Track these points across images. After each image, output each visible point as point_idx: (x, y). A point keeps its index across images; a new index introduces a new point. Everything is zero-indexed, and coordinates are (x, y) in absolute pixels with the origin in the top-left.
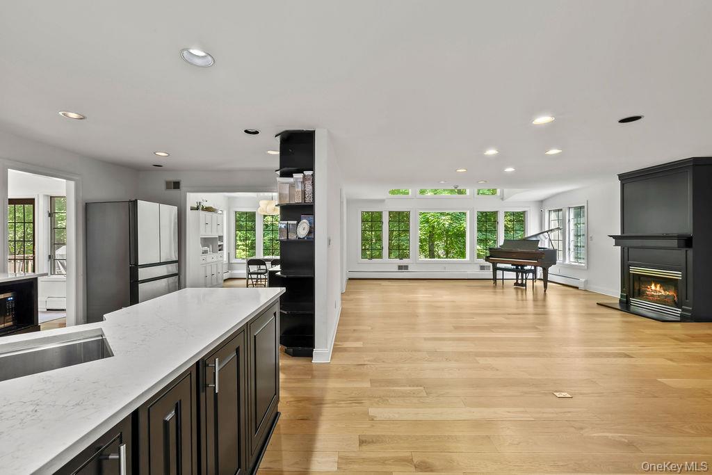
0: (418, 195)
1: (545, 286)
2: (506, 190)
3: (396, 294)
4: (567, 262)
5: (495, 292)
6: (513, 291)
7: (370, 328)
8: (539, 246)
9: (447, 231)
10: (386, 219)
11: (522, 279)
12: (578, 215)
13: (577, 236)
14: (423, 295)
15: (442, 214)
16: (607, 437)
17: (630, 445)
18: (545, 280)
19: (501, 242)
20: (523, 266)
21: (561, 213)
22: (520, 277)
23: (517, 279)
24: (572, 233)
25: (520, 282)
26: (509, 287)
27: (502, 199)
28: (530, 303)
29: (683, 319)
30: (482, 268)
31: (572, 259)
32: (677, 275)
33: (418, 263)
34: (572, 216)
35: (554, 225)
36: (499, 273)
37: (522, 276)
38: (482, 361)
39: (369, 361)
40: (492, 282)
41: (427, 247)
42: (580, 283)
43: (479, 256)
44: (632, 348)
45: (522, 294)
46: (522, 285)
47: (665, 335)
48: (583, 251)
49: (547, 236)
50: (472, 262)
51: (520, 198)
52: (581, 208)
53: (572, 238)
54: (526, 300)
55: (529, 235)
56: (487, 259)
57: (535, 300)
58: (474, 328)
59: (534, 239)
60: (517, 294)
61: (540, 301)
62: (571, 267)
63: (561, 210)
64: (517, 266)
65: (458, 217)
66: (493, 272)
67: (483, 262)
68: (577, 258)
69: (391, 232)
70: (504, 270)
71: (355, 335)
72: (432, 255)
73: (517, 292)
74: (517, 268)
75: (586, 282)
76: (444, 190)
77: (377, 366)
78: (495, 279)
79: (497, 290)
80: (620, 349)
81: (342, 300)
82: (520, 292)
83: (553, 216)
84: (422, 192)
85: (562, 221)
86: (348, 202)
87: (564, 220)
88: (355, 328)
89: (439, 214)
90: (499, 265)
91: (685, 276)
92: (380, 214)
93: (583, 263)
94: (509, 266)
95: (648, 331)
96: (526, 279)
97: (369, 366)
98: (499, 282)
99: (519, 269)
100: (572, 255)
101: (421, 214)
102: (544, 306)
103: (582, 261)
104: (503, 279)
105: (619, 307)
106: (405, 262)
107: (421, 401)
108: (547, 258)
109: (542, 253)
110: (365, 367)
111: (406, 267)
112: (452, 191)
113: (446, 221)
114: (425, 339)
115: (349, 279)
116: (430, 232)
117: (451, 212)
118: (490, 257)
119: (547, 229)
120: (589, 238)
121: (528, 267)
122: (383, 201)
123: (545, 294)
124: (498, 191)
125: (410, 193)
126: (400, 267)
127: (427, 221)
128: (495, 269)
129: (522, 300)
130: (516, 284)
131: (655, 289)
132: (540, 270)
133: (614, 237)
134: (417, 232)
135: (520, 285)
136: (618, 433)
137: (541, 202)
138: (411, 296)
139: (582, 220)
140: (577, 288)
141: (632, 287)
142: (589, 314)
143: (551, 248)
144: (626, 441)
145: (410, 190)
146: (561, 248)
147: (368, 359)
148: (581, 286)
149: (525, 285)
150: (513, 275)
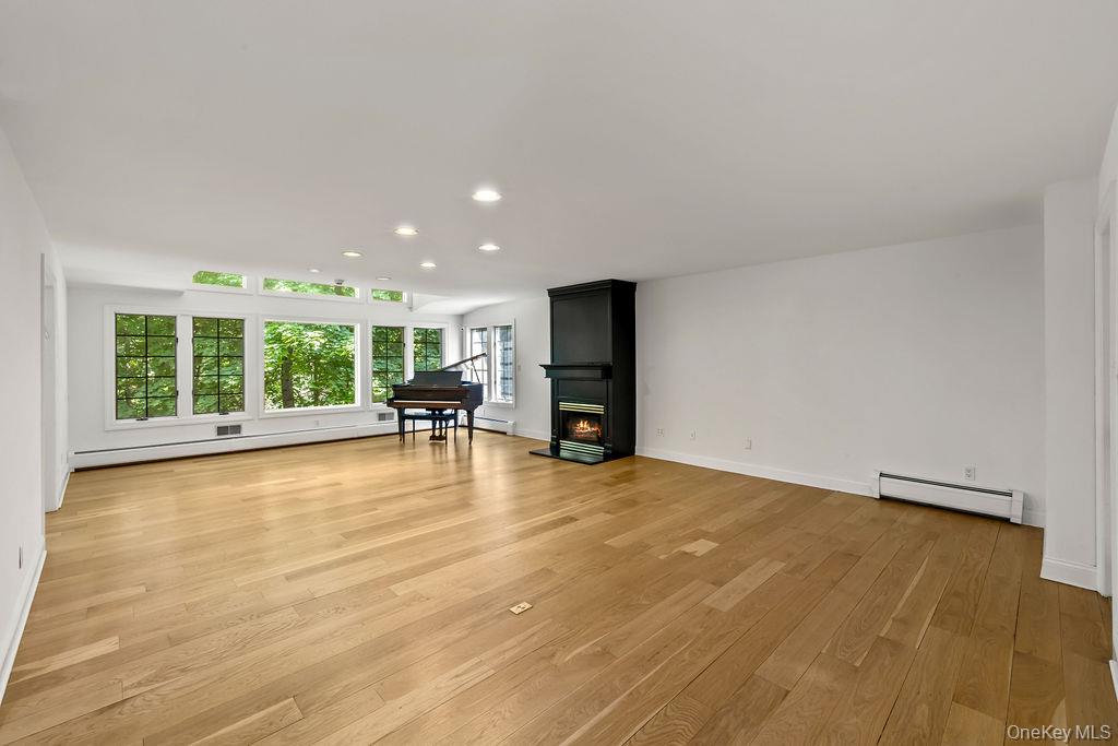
0: (262, 290)
1: (471, 437)
2: (415, 295)
3: (214, 490)
4: (493, 400)
5: (402, 455)
6: (428, 448)
7: (142, 589)
8: (463, 379)
9: (316, 358)
10: (185, 331)
11: (441, 428)
12: (505, 338)
13: (504, 364)
14: (273, 481)
15: (308, 327)
16: (580, 653)
17: (605, 654)
18: (470, 427)
19: (410, 375)
20: (441, 410)
21: (485, 333)
22: (438, 426)
23: (434, 429)
24: (499, 360)
25: (437, 433)
26: (422, 443)
27: (411, 308)
28: (452, 466)
29: (607, 458)
30: (382, 417)
31: (499, 396)
32: (598, 409)
33: (261, 418)
34: (498, 338)
35: (478, 350)
36: (409, 425)
37: (441, 424)
38: (401, 589)
39: (140, 684)
40: (398, 438)
41: (278, 386)
42: (507, 427)
43: (376, 399)
44: (573, 507)
45: (441, 453)
46: (442, 438)
47: (597, 481)
48: (510, 384)
49: (470, 366)
50: (364, 409)
51: (435, 310)
52: (508, 327)
53: (499, 367)
54: (447, 462)
55: (447, 365)
56: (390, 403)
57: (458, 460)
58: (380, 527)
59: (454, 370)
60: (434, 454)
61: (464, 461)
62: (497, 406)
63: (485, 329)
64: (433, 410)
65: (336, 334)
66: (400, 421)
67: (383, 407)
68: (504, 393)
69: (197, 358)
70: (414, 418)
71: (94, 621)
72: (288, 399)
73: (434, 451)
74: (434, 413)
75: (515, 424)
76: (312, 285)
77: (164, 691)
78: (402, 433)
79: (406, 451)
80: (563, 513)
81: (48, 530)
82: (437, 452)
83: (476, 335)
84: (269, 284)
85: (487, 344)
86: (71, 288)
87: (489, 343)
88: (95, 600)
89: (301, 328)
90: (408, 411)
91: (606, 410)
92: (170, 323)
93: (510, 400)
94: (423, 411)
95: (583, 480)
96: (446, 428)
97: (138, 702)
98: (408, 437)
99: (436, 416)
100: (499, 388)
101: (269, 324)
102: (470, 467)
103: (510, 398)
104: (414, 431)
105: (549, 453)
106: (232, 418)
107: (289, 735)
108: (471, 396)
109: (466, 391)
110: (128, 706)
111: (236, 429)
112: (326, 289)
113: (315, 340)
114: (289, 578)
115: (77, 470)
116: (285, 359)
117: (325, 324)
118: (393, 399)
119: (469, 357)
120: (517, 369)
121: (449, 411)
122: (178, 294)
123: (470, 448)
124: (405, 295)
125: (244, 285)
126: (222, 430)
127: (278, 339)
128: (402, 418)
129: (441, 463)
130: (433, 437)
131: (583, 427)
132: (462, 415)
133: (545, 366)
134: (258, 359)
135: (438, 439)
136: (588, 641)
137: (461, 318)
138: (250, 488)
139: (510, 344)
140: (504, 433)
141: (562, 425)
142: (523, 469)
143: (475, 381)
144: (599, 649)
145: (244, 278)
146: (486, 382)
147: (134, 680)
148: (510, 432)
149: (446, 438)
150: (428, 424)
